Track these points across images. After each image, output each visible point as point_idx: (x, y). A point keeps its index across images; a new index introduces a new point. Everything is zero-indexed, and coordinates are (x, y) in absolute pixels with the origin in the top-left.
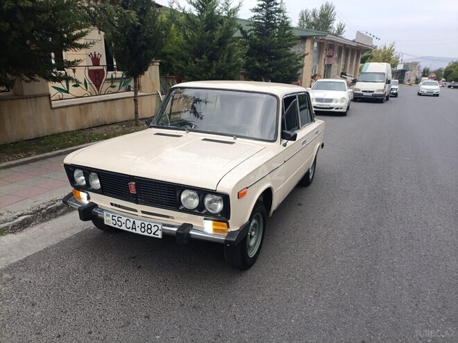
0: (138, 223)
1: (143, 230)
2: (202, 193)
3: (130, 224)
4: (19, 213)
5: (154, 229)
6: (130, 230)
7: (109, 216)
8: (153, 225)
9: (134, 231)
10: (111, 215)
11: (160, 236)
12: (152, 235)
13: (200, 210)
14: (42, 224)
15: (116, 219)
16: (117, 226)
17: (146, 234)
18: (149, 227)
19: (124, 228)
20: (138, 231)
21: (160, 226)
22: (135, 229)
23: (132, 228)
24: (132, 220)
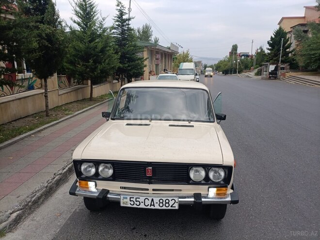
0: (156, 200)
1: (161, 205)
2: (207, 167)
3: (148, 202)
4: (10, 211)
5: (171, 203)
6: (149, 207)
7: (126, 198)
8: (170, 199)
9: (152, 207)
10: (129, 197)
11: (177, 208)
12: (170, 208)
13: (207, 181)
14: (31, 216)
15: (134, 200)
16: (135, 206)
17: (164, 208)
18: (167, 201)
19: (142, 206)
20: (157, 207)
21: (176, 199)
22: (154, 205)
23: (151, 205)
24: (150, 199)
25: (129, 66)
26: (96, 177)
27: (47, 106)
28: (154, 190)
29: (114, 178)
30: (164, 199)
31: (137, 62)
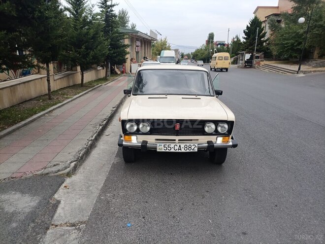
0: (182, 146)
1: (186, 149)
2: (216, 122)
3: (177, 148)
4: (69, 162)
5: (193, 147)
6: (177, 151)
7: (161, 146)
8: (192, 145)
9: (180, 151)
10: (163, 145)
11: (196, 151)
12: (192, 151)
13: (216, 133)
15: (167, 146)
16: (167, 151)
17: (188, 151)
18: (190, 146)
19: (173, 150)
20: (183, 150)
21: (196, 145)
22: (181, 149)
23: (179, 149)
24: (178, 145)
25: (114, 53)
26: (138, 132)
27: (49, 90)
28: (179, 140)
29: (151, 132)
30: (188, 145)
31: (122, 49)
